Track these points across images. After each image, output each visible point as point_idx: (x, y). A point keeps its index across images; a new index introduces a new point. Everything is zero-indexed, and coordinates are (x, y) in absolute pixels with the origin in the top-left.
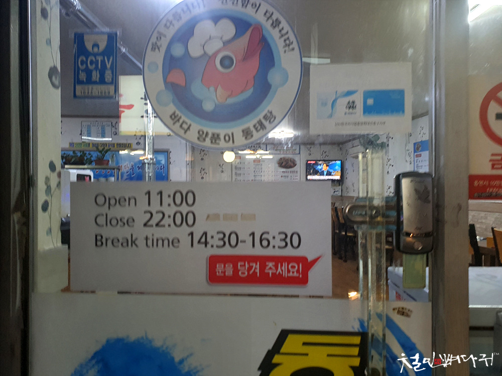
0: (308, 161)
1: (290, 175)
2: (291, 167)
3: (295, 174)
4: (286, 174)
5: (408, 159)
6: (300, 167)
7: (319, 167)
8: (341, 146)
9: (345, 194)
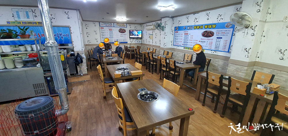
0: (130, 30)
1: (123, 35)
2: (124, 32)
3: (126, 35)
4: (122, 35)
5: (172, 33)
6: (127, 33)
7: (134, 33)
8: (141, 25)
9: (143, 43)
